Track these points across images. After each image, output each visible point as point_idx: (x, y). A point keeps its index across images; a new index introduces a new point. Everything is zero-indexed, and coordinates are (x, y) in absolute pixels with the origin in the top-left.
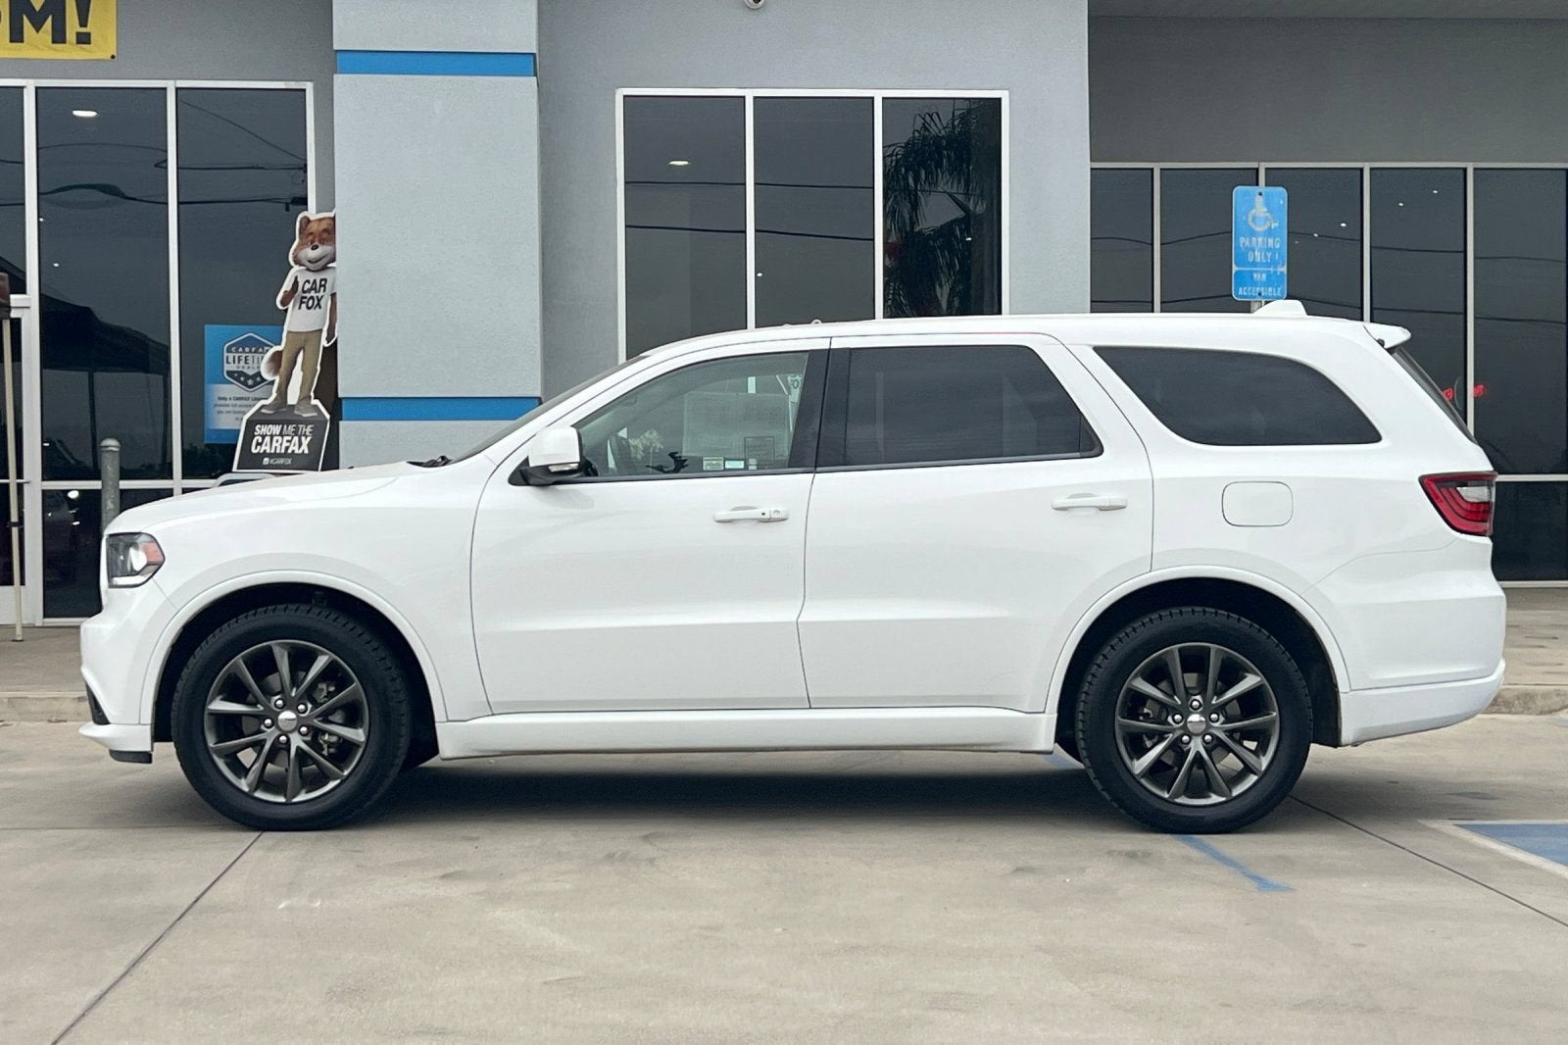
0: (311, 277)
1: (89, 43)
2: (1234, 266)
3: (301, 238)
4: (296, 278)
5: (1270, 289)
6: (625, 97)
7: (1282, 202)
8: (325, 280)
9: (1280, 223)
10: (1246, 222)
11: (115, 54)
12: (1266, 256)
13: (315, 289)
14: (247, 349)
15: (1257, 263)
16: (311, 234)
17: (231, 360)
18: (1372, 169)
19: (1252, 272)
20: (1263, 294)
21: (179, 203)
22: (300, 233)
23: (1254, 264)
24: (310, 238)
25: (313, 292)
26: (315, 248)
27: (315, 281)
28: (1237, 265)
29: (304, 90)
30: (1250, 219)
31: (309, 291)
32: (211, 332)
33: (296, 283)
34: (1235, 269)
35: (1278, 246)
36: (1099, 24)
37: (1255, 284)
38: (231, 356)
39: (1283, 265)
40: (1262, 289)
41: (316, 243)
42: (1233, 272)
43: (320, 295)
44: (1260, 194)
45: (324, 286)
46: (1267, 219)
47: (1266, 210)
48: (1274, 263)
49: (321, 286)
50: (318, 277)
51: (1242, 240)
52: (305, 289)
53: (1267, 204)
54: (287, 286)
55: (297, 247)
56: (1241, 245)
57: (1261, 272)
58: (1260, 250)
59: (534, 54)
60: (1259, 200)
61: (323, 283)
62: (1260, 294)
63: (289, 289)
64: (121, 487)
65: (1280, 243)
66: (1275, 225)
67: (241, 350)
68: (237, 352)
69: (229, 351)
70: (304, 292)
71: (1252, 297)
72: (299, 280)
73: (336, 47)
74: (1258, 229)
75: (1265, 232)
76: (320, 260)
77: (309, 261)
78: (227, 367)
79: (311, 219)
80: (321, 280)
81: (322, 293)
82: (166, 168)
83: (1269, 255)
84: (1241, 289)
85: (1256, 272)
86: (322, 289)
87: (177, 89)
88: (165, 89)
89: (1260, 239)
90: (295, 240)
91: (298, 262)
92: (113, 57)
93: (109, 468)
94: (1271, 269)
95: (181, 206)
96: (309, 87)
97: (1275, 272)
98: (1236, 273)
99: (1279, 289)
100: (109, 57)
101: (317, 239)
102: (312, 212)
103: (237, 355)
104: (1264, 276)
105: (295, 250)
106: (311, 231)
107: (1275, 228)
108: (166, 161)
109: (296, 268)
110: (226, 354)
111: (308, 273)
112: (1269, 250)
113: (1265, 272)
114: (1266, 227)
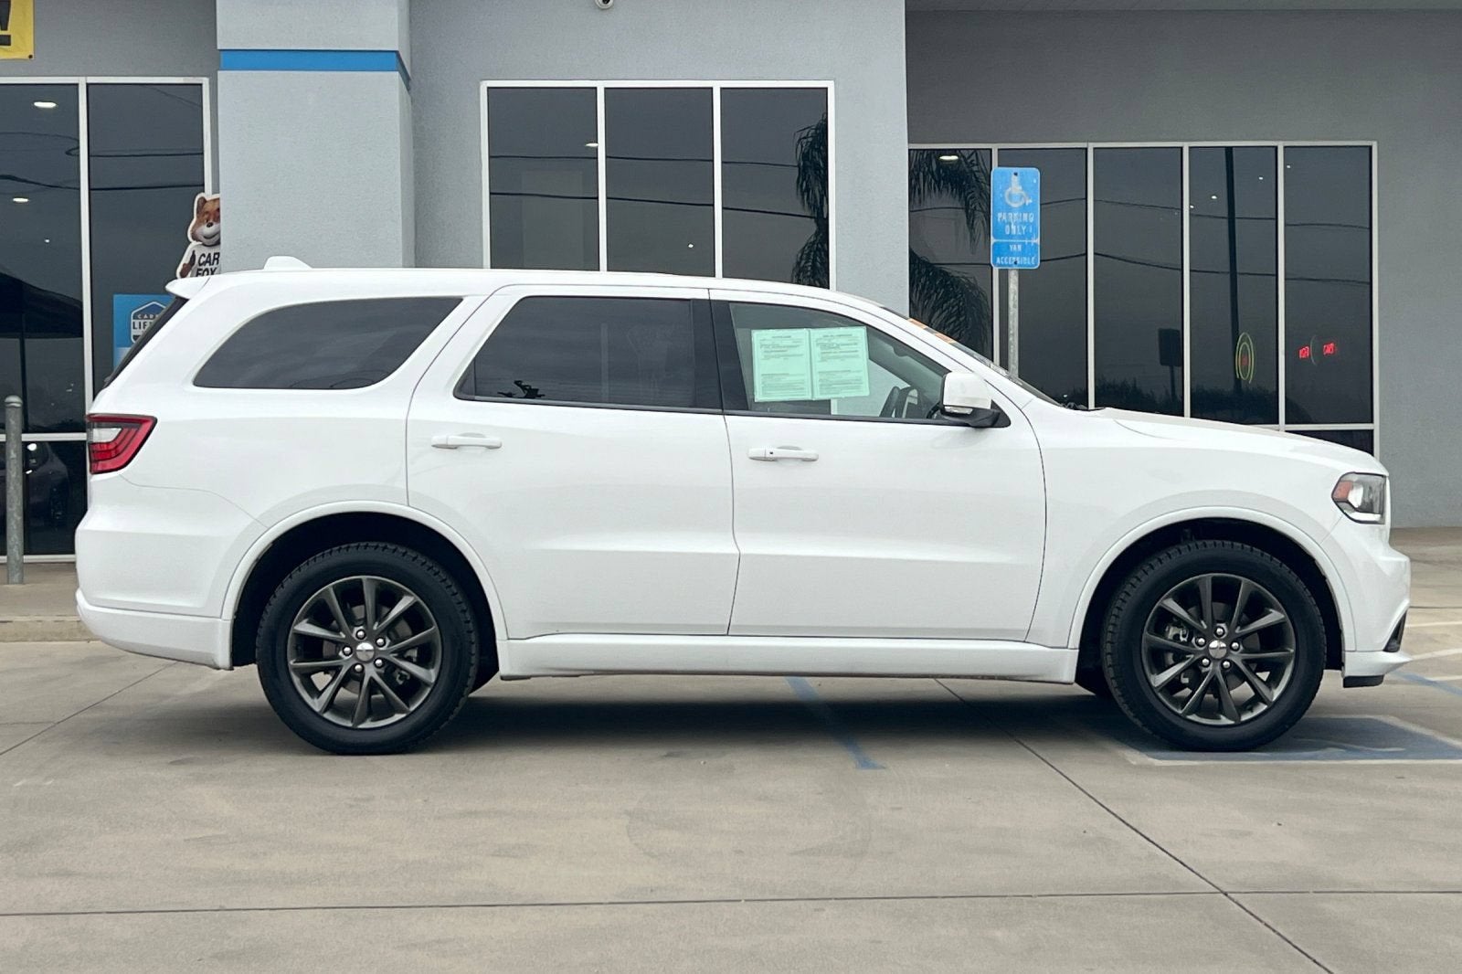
0: (206, 251)
1: (9, 44)
2: (992, 237)
3: (198, 217)
4: (194, 252)
5: (1025, 259)
6: (489, 88)
7: (1035, 181)
8: (218, 254)
9: (1034, 200)
10: (1003, 199)
11: (32, 54)
12: (1021, 230)
13: (210, 262)
14: (151, 316)
15: (1013, 236)
16: (207, 212)
17: (137, 326)
18: (1190, 148)
19: (1008, 244)
20: (1018, 263)
21: (90, 189)
22: (198, 212)
23: (1010, 236)
24: (206, 216)
25: (208, 264)
26: (210, 225)
27: (209, 255)
28: (995, 237)
29: (201, 85)
30: (1007, 194)
31: (204, 263)
32: (119, 300)
33: (193, 257)
34: (993, 240)
35: (1032, 220)
36: (915, 19)
37: (1012, 254)
38: (137, 322)
39: (1037, 237)
40: (1018, 259)
41: (211, 221)
42: (992, 244)
43: (213, 267)
44: (1016, 174)
45: (217, 259)
46: (1022, 196)
47: (1021, 188)
48: (1028, 235)
49: (214, 259)
50: (212, 251)
51: (1000, 215)
52: (201, 262)
53: (1022, 183)
54: (186, 259)
55: (195, 225)
56: (999, 220)
57: (1017, 244)
58: (1015, 224)
59: (397, 52)
60: (1015, 180)
61: (216, 256)
62: (1016, 263)
63: (187, 262)
64: (23, 440)
65: (1034, 218)
66: (1029, 201)
67: (146, 317)
68: (142, 318)
69: (135, 317)
70: (200, 265)
71: (1010, 266)
72: (196, 253)
73: (219, 48)
74: (1014, 205)
75: (1020, 207)
76: (214, 236)
77: (205, 237)
78: (134, 332)
79: (208, 199)
80: (215, 254)
81: (215, 266)
82: (78, 156)
83: (1024, 229)
84: (998, 259)
85: (1013, 243)
86: (216, 262)
87: (88, 85)
88: (77, 85)
89: (1015, 215)
90: (193, 218)
91: (195, 238)
92: (31, 57)
93: (13, 422)
94: (1026, 241)
95: (92, 192)
96: (205, 81)
97: (1029, 243)
98: (995, 244)
99: (1033, 258)
100: (26, 57)
101: (212, 217)
102: (208, 194)
103: (142, 321)
104: (1020, 247)
105: (193, 228)
106: (207, 210)
107: (1029, 204)
108: (78, 148)
109: (194, 243)
110: (132, 321)
111: (205, 248)
112: (1024, 223)
113: (1020, 243)
114: (1021, 203)
